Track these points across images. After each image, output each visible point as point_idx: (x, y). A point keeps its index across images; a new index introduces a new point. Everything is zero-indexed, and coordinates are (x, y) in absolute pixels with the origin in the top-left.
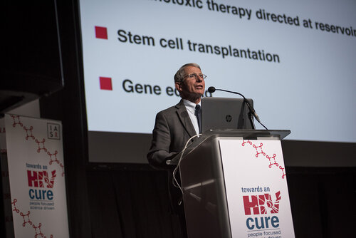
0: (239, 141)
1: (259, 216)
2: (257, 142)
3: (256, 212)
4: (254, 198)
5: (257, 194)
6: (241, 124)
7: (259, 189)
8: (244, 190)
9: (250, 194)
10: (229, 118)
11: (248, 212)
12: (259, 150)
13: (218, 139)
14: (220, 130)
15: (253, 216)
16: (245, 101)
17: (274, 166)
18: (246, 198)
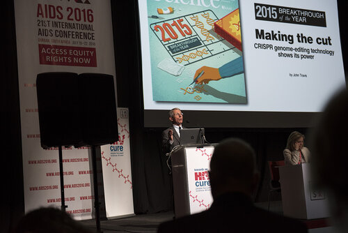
0: (195, 149)
1: (201, 181)
2: (203, 149)
3: (200, 179)
4: (200, 173)
5: (201, 172)
6: (197, 142)
7: (202, 169)
8: (195, 170)
9: (198, 172)
10: (192, 138)
11: (196, 179)
12: (204, 152)
15: (199, 181)
18: (196, 174)
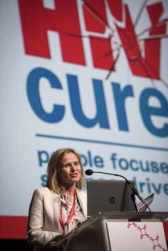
2: (141, 224)
10: (112, 200)
12: (143, 232)
13: (105, 221)
14: (107, 213)
16: (127, 182)
17: (157, 248)
